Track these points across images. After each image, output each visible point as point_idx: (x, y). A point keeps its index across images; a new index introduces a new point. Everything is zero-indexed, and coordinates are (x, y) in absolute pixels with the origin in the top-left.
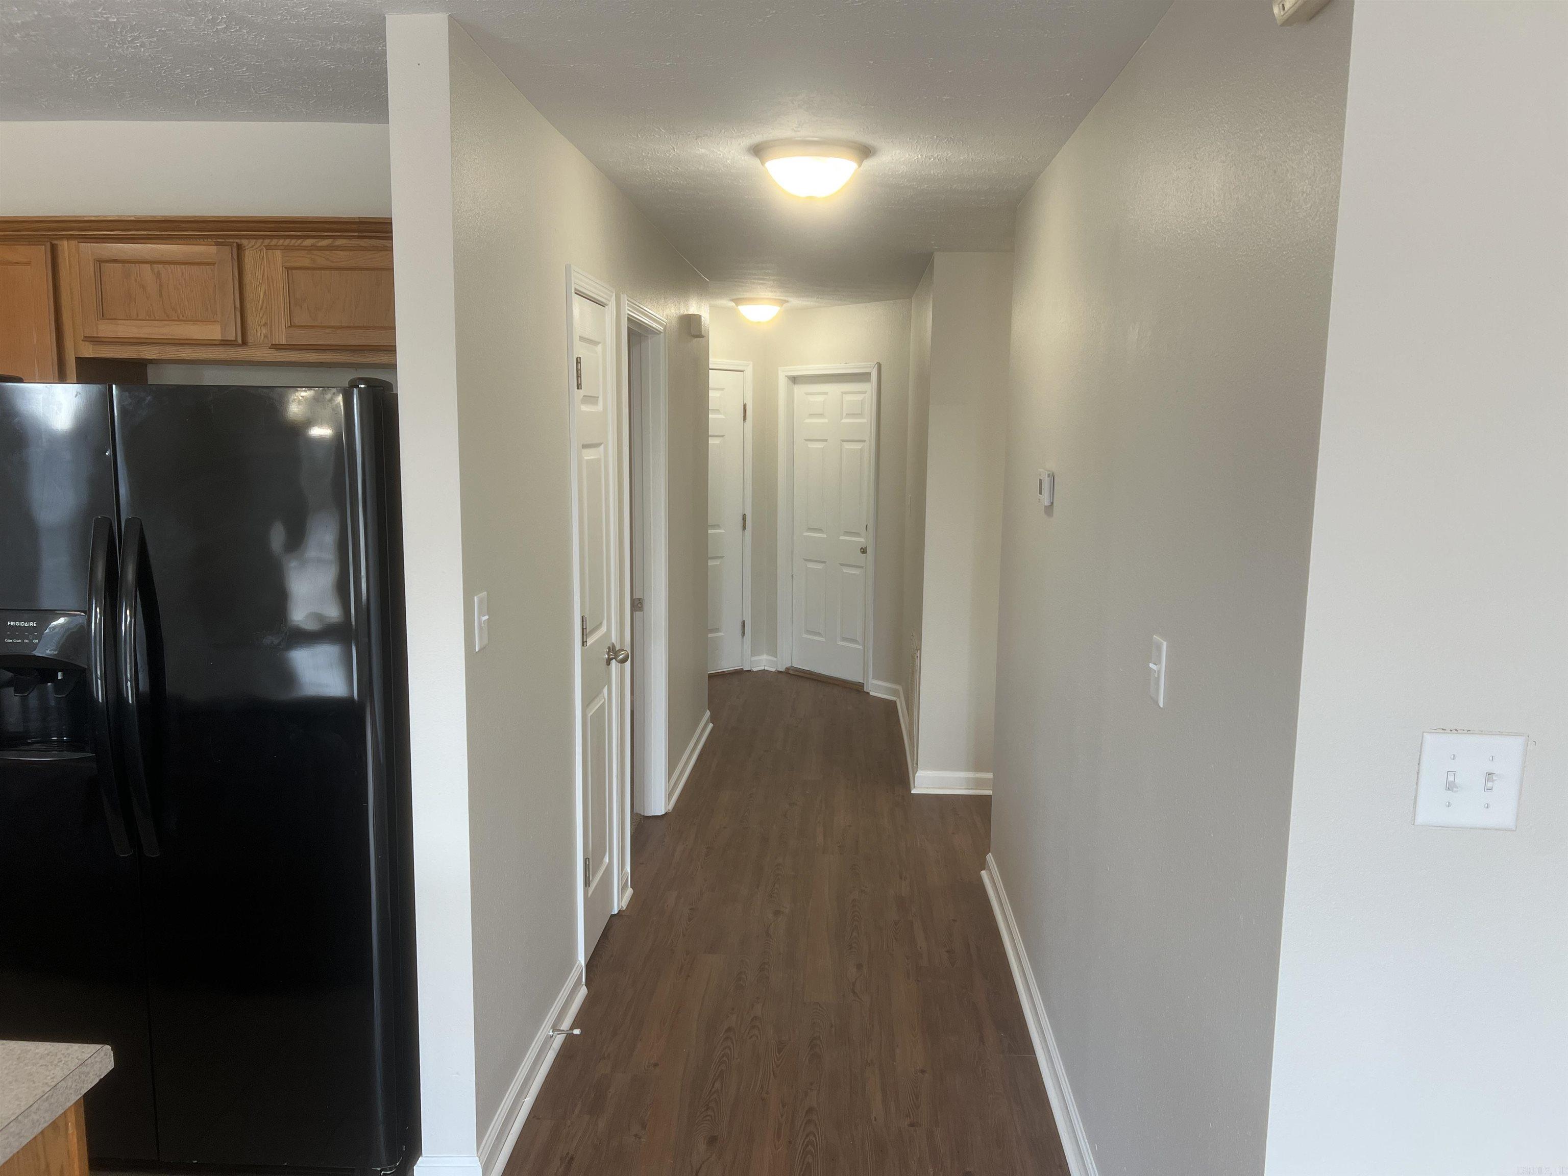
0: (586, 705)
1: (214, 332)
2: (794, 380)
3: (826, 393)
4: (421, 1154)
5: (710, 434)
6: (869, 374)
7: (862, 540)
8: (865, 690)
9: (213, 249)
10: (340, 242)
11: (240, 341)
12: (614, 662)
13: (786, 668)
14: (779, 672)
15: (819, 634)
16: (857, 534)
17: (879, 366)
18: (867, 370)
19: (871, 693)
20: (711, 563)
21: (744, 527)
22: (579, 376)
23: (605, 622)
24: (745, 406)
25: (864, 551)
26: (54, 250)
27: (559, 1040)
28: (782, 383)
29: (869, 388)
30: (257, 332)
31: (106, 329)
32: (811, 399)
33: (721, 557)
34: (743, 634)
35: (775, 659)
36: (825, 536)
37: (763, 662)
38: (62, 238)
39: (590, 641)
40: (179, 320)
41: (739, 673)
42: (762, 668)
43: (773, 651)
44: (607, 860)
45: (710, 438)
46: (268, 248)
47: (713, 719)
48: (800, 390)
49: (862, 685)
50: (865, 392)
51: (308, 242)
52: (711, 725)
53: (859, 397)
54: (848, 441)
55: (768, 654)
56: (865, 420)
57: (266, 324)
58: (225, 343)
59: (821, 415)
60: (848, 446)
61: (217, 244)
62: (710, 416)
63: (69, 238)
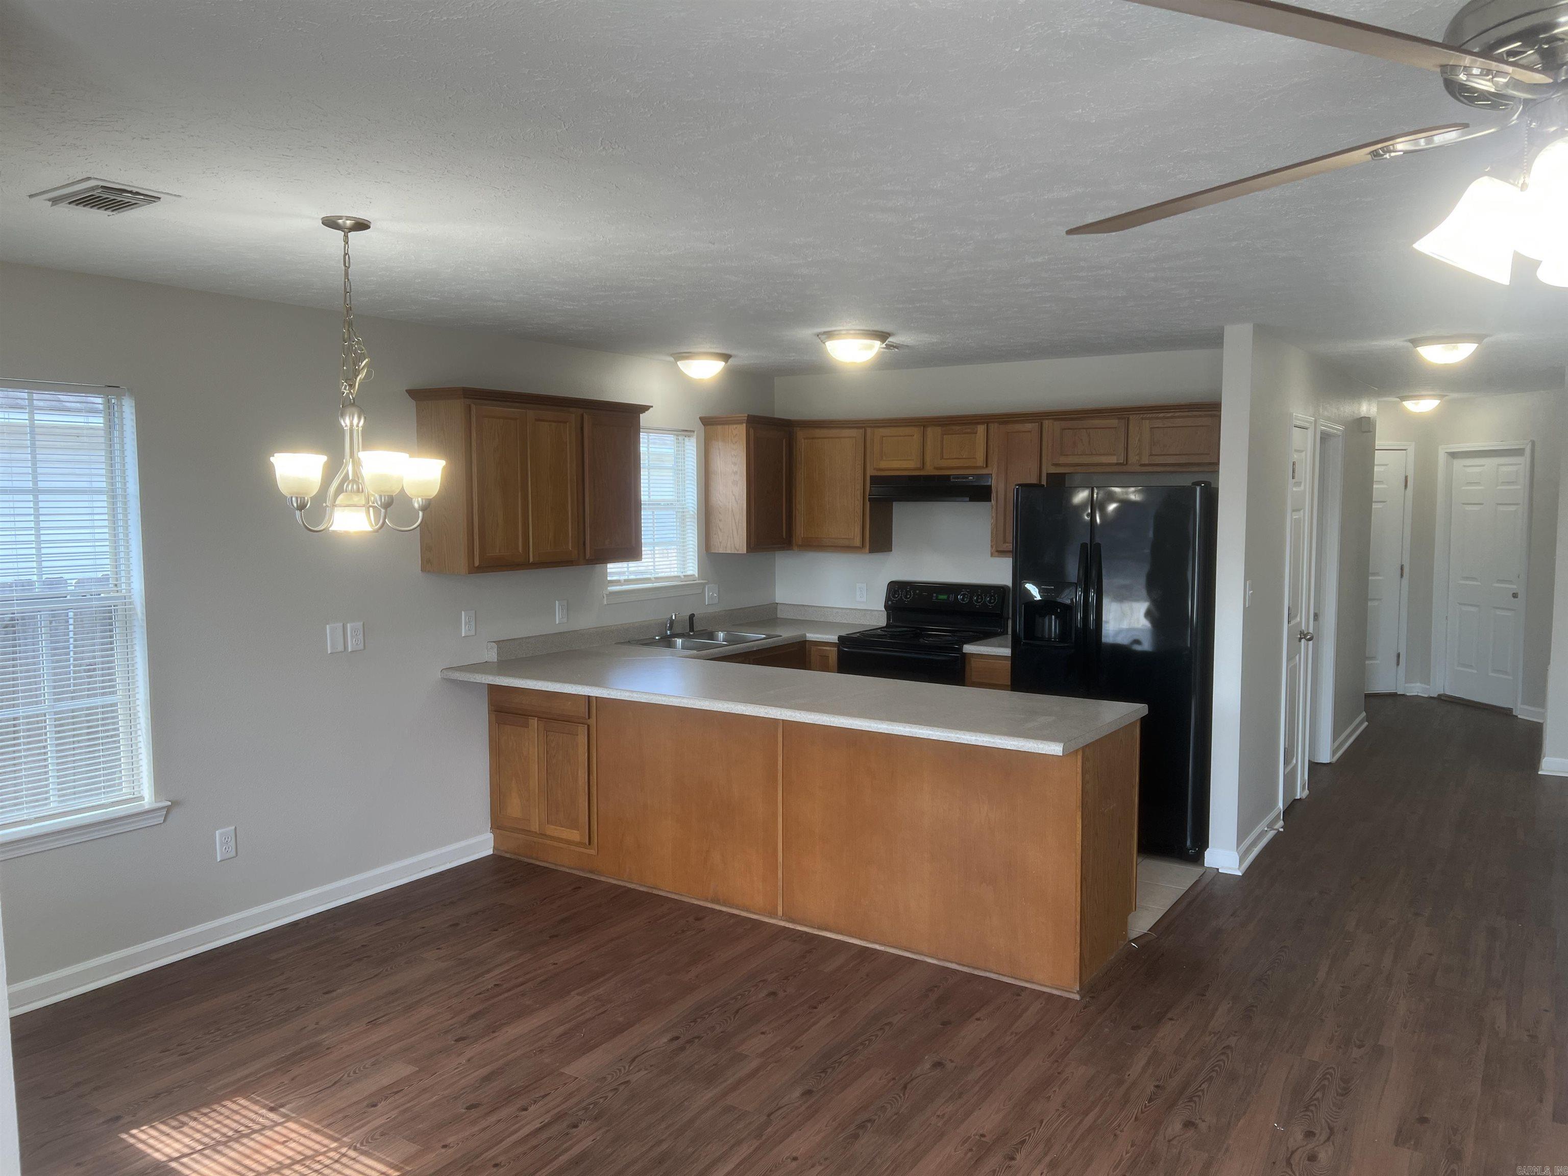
0: (1288, 660)
1: (1114, 460)
2: (1453, 455)
3: (1483, 466)
4: (1208, 847)
5: (1374, 500)
6: (1523, 450)
7: (1515, 587)
8: (1514, 714)
9: (1117, 421)
10: (1177, 414)
11: (1125, 463)
12: (1303, 640)
13: (1439, 695)
14: (1431, 698)
15: (1471, 667)
16: (1510, 582)
17: (1533, 443)
18: (1522, 447)
19: (1519, 716)
20: (1370, 604)
21: (1402, 575)
22: (1294, 472)
23: (1299, 615)
24: (1406, 477)
25: (1515, 595)
26: (1042, 423)
27: (1271, 834)
28: (1442, 458)
29: (1522, 462)
30: (1133, 458)
31: (1063, 460)
32: (1469, 470)
33: (1380, 600)
34: (1398, 664)
35: (1428, 687)
36: (1479, 583)
37: (1416, 689)
38: (1043, 419)
39: (1293, 623)
40: (1097, 454)
41: (1394, 695)
42: (1416, 694)
43: (1426, 680)
44: (1294, 761)
45: (1373, 504)
46: (1142, 419)
47: (1367, 719)
48: (1458, 464)
49: (1511, 710)
50: (1520, 464)
51: (1161, 415)
52: (1366, 724)
53: (1514, 468)
54: (1500, 504)
55: (1421, 683)
56: (1519, 487)
57: (1138, 454)
58: (1117, 464)
59: (1478, 483)
60: (1501, 508)
61: (1119, 419)
62: (1374, 486)
63: (1047, 419)
